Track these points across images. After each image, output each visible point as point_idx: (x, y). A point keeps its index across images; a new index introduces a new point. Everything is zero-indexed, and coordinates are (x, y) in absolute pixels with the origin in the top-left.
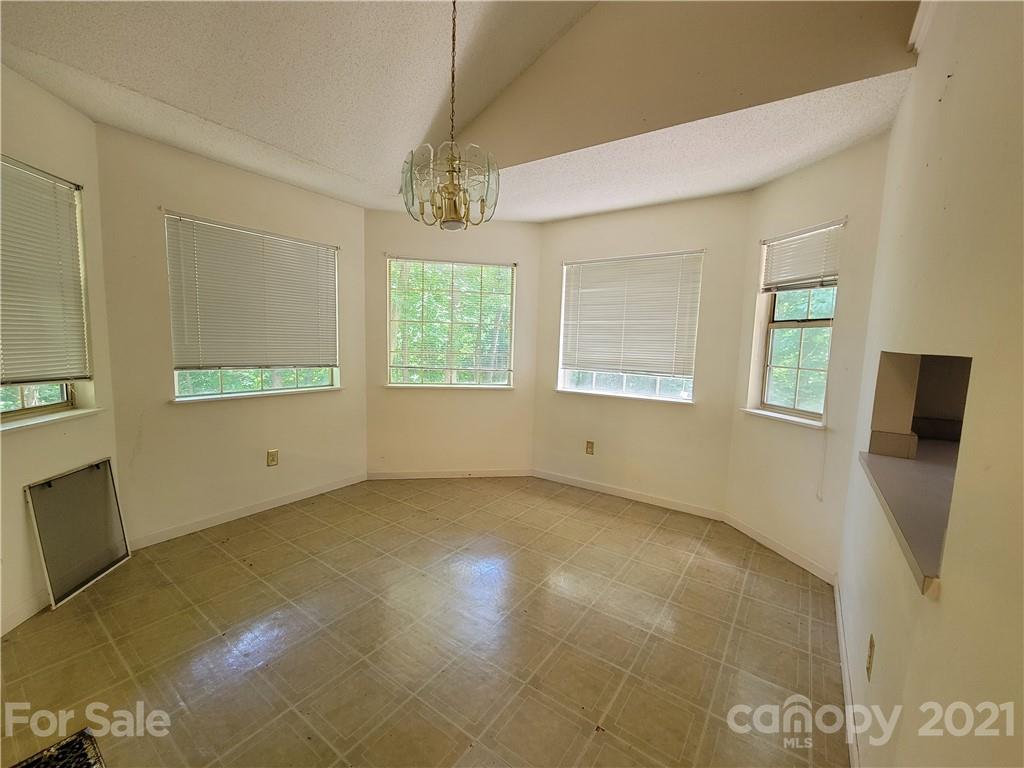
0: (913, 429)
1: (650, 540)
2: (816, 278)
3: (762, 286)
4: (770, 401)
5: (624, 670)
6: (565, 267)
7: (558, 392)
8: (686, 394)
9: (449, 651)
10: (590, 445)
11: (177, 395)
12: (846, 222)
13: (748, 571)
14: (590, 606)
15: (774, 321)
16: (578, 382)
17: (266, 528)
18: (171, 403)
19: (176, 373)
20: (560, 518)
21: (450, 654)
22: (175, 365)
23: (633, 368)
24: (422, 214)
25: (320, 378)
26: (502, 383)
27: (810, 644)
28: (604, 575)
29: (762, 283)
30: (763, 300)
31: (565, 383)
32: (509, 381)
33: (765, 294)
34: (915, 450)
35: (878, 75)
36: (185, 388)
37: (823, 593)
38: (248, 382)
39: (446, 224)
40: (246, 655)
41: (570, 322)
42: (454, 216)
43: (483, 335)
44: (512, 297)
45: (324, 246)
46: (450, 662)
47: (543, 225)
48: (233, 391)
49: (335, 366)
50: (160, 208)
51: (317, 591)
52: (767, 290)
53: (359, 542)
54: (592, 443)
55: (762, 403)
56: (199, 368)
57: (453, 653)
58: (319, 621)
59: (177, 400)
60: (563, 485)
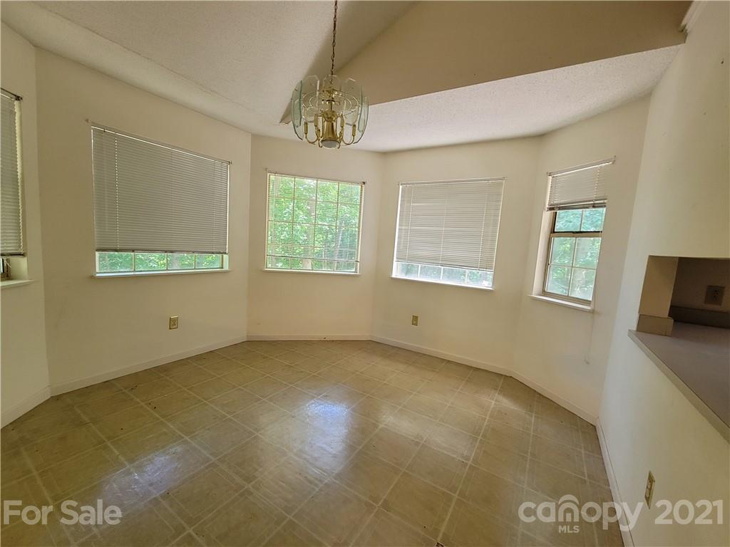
0: (669, 315)
1: (461, 389)
2: (590, 201)
3: (547, 206)
4: (549, 290)
5: (453, 494)
6: (401, 187)
7: (392, 278)
8: (487, 282)
9: (316, 479)
10: (415, 319)
11: (97, 270)
12: (615, 161)
13: (534, 415)
14: (422, 442)
15: (554, 232)
16: (408, 271)
17: (168, 378)
18: (92, 277)
19: (97, 254)
20: (392, 373)
21: (317, 482)
22: (96, 247)
23: (448, 263)
24: (306, 134)
25: (209, 263)
26: (351, 271)
27: (585, 471)
28: (430, 417)
29: (547, 204)
30: (547, 216)
31: (397, 272)
32: (356, 269)
33: (550, 212)
34: (671, 329)
35: (655, 48)
36: (104, 266)
37: (589, 432)
38: (154, 263)
39: (325, 143)
40: (151, 485)
41: (403, 228)
42: (331, 136)
43: (330, 236)
44: (360, 206)
45: (219, 160)
46: (317, 490)
47: (385, 154)
48: (142, 270)
49: (225, 253)
50: (87, 121)
51: (208, 429)
52: (551, 209)
53: (242, 390)
54: (417, 317)
55: (544, 291)
56: (116, 250)
57: (320, 481)
58: (211, 454)
59: (98, 275)
60: (393, 347)
